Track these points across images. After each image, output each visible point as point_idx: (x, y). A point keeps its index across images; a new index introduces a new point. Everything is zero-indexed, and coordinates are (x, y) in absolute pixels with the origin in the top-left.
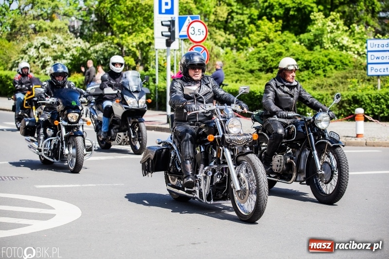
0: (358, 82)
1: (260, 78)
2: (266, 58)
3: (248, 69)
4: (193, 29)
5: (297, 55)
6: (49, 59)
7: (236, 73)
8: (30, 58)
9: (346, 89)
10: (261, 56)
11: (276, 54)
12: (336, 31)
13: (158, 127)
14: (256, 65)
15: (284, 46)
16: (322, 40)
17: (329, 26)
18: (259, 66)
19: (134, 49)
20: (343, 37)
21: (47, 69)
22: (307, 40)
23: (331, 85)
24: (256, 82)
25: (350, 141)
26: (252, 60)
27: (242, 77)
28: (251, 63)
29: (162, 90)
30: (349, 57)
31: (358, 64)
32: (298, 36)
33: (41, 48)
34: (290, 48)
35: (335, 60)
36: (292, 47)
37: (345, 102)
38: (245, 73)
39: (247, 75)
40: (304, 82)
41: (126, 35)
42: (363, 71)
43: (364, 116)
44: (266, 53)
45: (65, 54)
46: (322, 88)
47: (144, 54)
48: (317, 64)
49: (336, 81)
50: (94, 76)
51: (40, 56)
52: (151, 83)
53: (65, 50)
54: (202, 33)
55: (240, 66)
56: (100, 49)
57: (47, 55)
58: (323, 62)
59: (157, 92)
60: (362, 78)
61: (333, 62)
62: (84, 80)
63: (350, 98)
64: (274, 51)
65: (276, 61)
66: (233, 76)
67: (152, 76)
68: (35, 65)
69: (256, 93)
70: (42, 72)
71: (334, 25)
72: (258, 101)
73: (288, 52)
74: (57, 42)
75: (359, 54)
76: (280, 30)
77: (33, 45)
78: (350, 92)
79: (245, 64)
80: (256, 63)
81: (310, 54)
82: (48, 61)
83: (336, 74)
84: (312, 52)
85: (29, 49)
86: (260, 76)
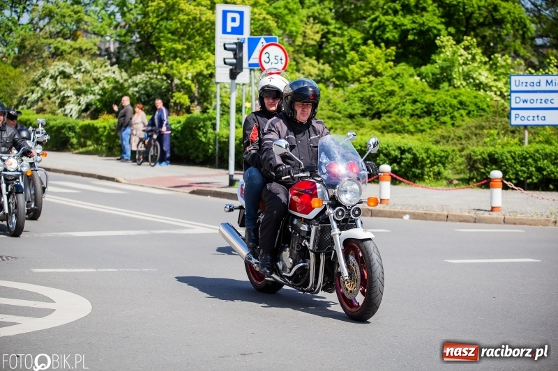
0: (498, 134)
1: (362, 126)
2: (372, 99)
3: (346, 113)
4: (267, 55)
5: (414, 94)
6: (70, 93)
7: (329, 118)
8: (44, 92)
9: (481, 143)
10: (365, 96)
11: (386, 93)
12: (471, 63)
13: (216, 192)
14: (358, 108)
15: (397, 82)
16: (451, 75)
17: (461, 55)
18: (362, 109)
19: (189, 82)
20: (480, 71)
21: (66, 107)
22: (430, 75)
23: (460, 138)
24: (356, 131)
25: (482, 216)
26: (352, 101)
27: (337, 124)
28: (350, 104)
29: (224, 140)
30: (488, 99)
31: (500, 109)
32: (418, 68)
33: (59, 77)
34: (405, 85)
35: (467, 104)
36: (408, 83)
37: (478, 162)
38: (342, 118)
39: (344, 121)
40: (424, 133)
41: (177, 62)
42: (506, 119)
43: (502, 181)
44: (372, 91)
45: (93, 87)
46: (447, 142)
47: (203, 89)
48: (444, 109)
49: (468, 132)
50: (131, 119)
51: (57, 89)
52: (210, 130)
53: (93, 81)
54: (280, 61)
55: (335, 108)
56: (141, 81)
57: (67, 88)
58: (451, 106)
59: (217, 143)
60: (503, 129)
61: (465, 106)
62: (116, 124)
63: (485, 156)
64: (383, 88)
65: (385, 102)
67: (211, 121)
68: (50, 101)
70: (59, 111)
71: (469, 54)
73: (403, 90)
74: (83, 70)
75: (502, 95)
76: (392, 61)
77: (48, 74)
78: (485, 148)
79: (342, 105)
80: (358, 104)
81: (434, 94)
82: (68, 97)
83: (469, 122)
84: (436, 91)
85: (42, 79)
86: (363, 122)
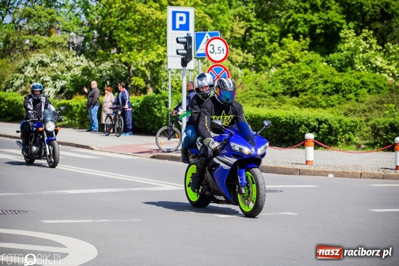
0: (395, 108)
1: (284, 102)
2: (291, 80)
3: (270, 92)
4: (212, 47)
5: (325, 77)
6: (48, 78)
7: (257, 96)
9: (382, 115)
10: (285, 78)
11: (302, 76)
12: (369, 51)
13: (172, 156)
14: (280, 88)
15: (311, 67)
16: (353, 61)
17: (361, 45)
18: (283, 88)
19: (143, 69)
20: (376, 57)
22: (337, 60)
23: (365, 111)
24: (279, 106)
25: (389, 173)
26: (275, 82)
27: (264, 101)
28: (274, 85)
30: (384, 80)
31: (395, 88)
32: (326, 56)
33: (38, 66)
34: (317, 69)
35: (368, 83)
36: (320, 68)
37: (381, 130)
38: (268, 97)
39: (269, 98)
40: (334, 108)
41: (134, 53)
44: (291, 74)
45: (66, 73)
46: (354, 114)
47: (155, 74)
48: (349, 88)
49: (371, 106)
51: (37, 76)
52: (164, 107)
53: (66, 69)
54: (222, 51)
55: (262, 89)
56: (105, 68)
57: (45, 75)
58: (355, 85)
59: (169, 117)
61: (366, 85)
63: (387, 125)
64: (300, 72)
65: (302, 83)
66: (253, 100)
67: (164, 100)
69: (281, 119)
71: (367, 43)
72: (283, 128)
73: (315, 73)
74: (58, 59)
75: (394, 76)
76: (306, 50)
77: (29, 63)
78: (387, 119)
79: (267, 86)
80: (280, 85)
81: (341, 76)
82: (46, 82)
83: (370, 98)
84: (342, 74)
85: (25, 67)
86: (284, 100)
